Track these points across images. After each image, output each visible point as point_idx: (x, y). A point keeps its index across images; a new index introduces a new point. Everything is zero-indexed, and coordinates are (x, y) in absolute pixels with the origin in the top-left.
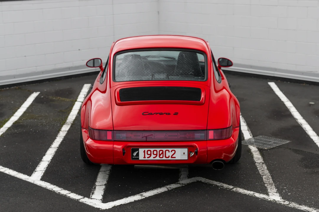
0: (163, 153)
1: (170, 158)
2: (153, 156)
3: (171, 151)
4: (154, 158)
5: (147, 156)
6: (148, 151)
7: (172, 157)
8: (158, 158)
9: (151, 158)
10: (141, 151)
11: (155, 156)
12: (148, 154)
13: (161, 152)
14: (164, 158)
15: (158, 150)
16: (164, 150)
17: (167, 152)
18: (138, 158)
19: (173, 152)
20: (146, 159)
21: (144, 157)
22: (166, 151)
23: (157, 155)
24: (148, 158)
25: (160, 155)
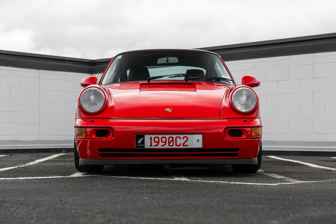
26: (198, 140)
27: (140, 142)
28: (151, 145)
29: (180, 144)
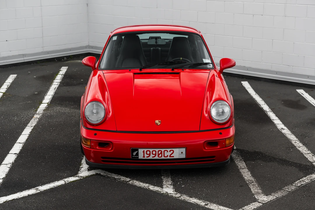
26: (182, 153)
27: (135, 154)
28: (144, 157)
29: (168, 156)
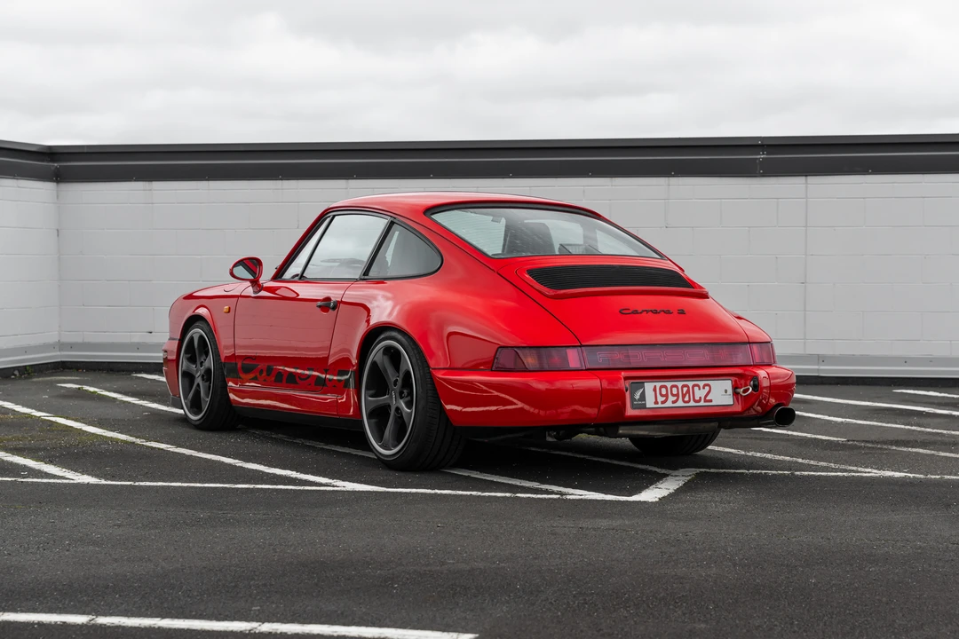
0: (688, 391)
1: (702, 403)
2: (671, 398)
3: (704, 388)
4: (674, 402)
5: (660, 399)
6: (661, 387)
7: (706, 401)
8: (680, 403)
9: (669, 404)
10: (649, 386)
11: (675, 398)
12: (662, 395)
13: (685, 389)
14: (692, 403)
15: (680, 384)
16: (690, 384)
17: (696, 388)
18: (645, 404)
19: (707, 388)
20: (660, 405)
21: (654, 400)
22: (694, 386)
23: (677, 395)
24: (663, 403)
25: (684, 396)
